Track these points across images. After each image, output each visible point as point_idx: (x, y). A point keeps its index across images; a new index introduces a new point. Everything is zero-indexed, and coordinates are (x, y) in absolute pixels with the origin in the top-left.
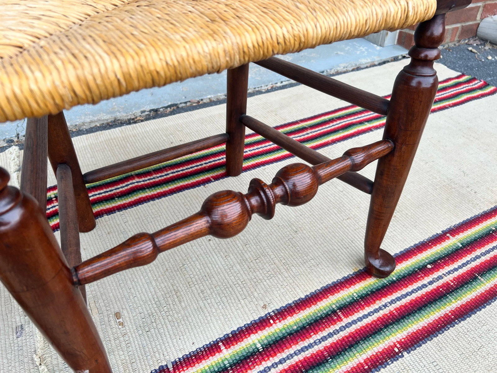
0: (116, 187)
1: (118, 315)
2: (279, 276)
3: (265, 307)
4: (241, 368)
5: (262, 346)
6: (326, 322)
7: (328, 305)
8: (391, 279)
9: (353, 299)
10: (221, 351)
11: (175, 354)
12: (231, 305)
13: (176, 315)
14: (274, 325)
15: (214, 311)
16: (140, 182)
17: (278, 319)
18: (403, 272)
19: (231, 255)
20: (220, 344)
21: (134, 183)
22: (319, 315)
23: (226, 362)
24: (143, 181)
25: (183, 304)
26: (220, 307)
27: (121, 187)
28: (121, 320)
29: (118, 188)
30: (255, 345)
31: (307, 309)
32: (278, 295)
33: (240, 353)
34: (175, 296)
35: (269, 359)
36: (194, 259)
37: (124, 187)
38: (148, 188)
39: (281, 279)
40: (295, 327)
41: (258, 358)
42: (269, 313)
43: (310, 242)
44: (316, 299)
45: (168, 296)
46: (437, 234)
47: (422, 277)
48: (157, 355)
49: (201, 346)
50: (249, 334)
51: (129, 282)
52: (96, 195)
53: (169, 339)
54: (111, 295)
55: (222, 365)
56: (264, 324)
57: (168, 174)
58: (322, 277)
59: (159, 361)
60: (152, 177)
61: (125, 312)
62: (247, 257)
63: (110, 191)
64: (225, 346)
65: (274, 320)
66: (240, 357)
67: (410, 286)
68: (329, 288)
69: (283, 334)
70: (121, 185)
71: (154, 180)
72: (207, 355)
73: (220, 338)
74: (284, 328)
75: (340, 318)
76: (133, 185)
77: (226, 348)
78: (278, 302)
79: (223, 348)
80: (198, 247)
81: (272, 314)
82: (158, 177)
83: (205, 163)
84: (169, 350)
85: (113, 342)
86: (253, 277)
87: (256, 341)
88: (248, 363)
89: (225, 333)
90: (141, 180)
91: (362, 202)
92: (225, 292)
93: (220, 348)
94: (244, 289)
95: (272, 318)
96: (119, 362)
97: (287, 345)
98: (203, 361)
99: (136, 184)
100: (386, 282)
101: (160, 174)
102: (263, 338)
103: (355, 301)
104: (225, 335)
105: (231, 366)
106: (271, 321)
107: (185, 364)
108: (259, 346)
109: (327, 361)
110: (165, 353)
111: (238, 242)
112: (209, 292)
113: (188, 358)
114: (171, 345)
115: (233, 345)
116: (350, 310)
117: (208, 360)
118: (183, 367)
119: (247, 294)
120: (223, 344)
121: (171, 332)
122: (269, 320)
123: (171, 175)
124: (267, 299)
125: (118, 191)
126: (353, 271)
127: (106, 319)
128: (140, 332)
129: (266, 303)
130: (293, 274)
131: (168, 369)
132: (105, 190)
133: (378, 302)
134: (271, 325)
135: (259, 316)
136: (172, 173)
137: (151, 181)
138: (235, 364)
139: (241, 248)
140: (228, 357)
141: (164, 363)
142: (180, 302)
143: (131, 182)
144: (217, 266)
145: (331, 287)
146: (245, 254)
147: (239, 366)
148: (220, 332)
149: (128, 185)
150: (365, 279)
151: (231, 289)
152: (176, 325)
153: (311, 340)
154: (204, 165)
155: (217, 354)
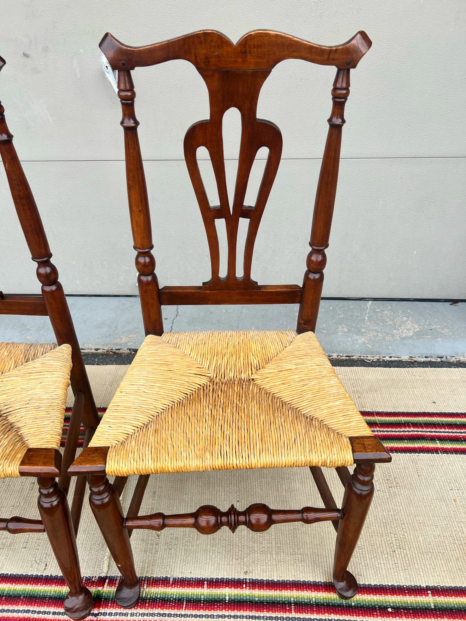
2: (269, 555)
3: (246, 573)
4: (209, 606)
5: (229, 599)
6: (280, 607)
7: (289, 596)
8: (350, 603)
9: (310, 602)
10: (204, 587)
11: (178, 574)
12: (226, 559)
13: (190, 547)
14: (244, 589)
15: (214, 557)
17: (249, 586)
18: (364, 603)
20: (206, 583)
22: (278, 599)
23: (202, 597)
26: (219, 557)
30: (225, 596)
31: (273, 590)
32: (259, 569)
33: (213, 595)
35: (228, 610)
39: (269, 558)
40: (257, 599)
41: (222, 605)
42: (246, 579)
43: (308, 539)
44: (283, 587)
46: (420, 586)
47: (377, 615)
48: (168, 568)
49: (194, 577)
50: (226, 586)
53: (179, 562)
55: (199, 597)
56: (239, 585)
58: (298, 572)
59: (167, 573)
64: (207, 586)
65: (246, 586)
66: (212, 598)
67: (361, 617)
68: (298, 584)
69: (247, 599)
72: (195, 585)
73: (207, 579)
74: (249, 595)
75: (291, 610)
77: (207, 587)
78: (257, 574)
79: (205, 586)
81: (248, 581)
84: (176, 569)
87: (227, 594)
88: (214, 605)
89: (212, 577)
91: (374, 523)
92: (227, 547)
93: (204, 586)
94: (240, 552)
95: (246, 583)
97: (245, 608)
98: (190, 588)
100: (344, 603)
102: (233, 594)
103: (311, 604)
104: (212, 578)
105: (204, 601)
106: (244, 586)
107: (180, 583)
108: (227, 598)
110: (173, 570)
112: (217, 541)
113: (183, 581)
114: (178, 567)
115: (213, 588)
116: (302, 609)
117: (193, 589)
118: (178, 585)
119: (240, 557)
120: (207, 583)
121: (182, 558)
122: (243, 584)
124: (251, 569)
126: (325, 580)
128: (166, 547)
129: (248, 570)
130: (279, 558)
131: (169, 580)
133: (327, 614)
134: (243, 588)
135: (239, 577)
138: (207, 601)
140: (205, 594)
141: (169, 576)
145: (300, 584)
147: (209, 604)
148: (209, 575)
150: (330, 592)
151: (232, 547)
152: (187, 554)
153: (262, 614)
155: (200, 588)
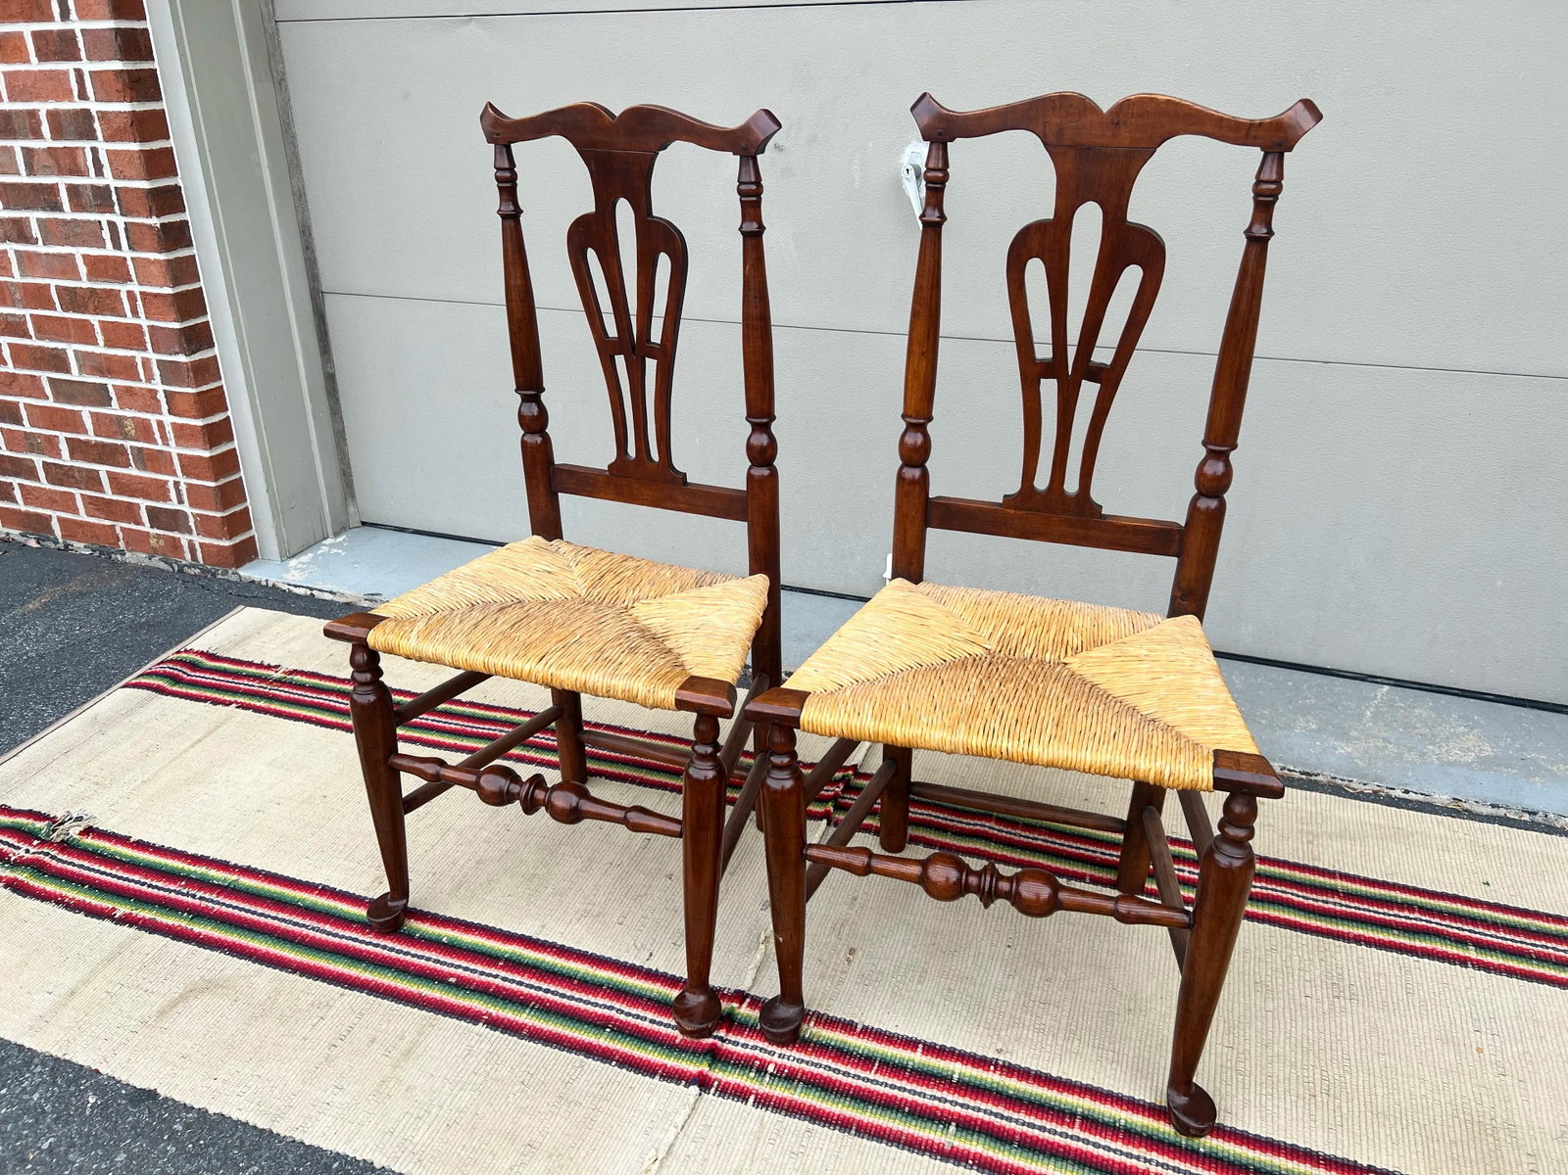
0: (961, 819)
1: (852, 951)
2: (1050, 1038)
3: (999, 1051)
4: (919, 1079)
5: (959, 1079)
6: (1053, 1115)
7: (1075, 1104)
8: (1186, 1143)
9: (1115, 1122)
10: (915, 1051)
11: (873, 1021)
12: (967, 1023)
13: (903, 991)
14: (991, 1073)
15: (944, 1015)
16: (994, 829)
18: (1226, 1155)
19: (1017, 978)
20: (921, 1046)
21: (985, 826)
22: (1053, 1103)
23: (911, 1064)
24: (999, 830)
25: (919, 986)
26: (953, 1017)
27: (966, 824)
28: (851, 957)
29: (962, 823)
30: (953, 1072)
31: (1046, 1088)
32: (1026, 1052)
33: (931, 1067)
34: (918, 974)
35: (954, 1093)
36: (971, 953)
37: (970, 824)
38: (996, 843)
39: (1049, 1042)
40: (1012, 1092)
41: (944, 1085)
42: (997, 1060)
43: (1134, 1033)
44: (1067, 1088)
45: (912, 968)
48: (857, 1010)
49: (901, 1034)
50: (957, 1060)
51: (887, 929)
52: (931, 816)
53: (878, 1006)
54: (861, 929)
55: (905, 1063)
56: (982, 1064)
57: (1037, 839)
58: (1102, 1076)
59: (854, 1016)
60: (1013, 832)
61: (860, 953)
62: (1034, 993)
63: (951, 820)
64: (923, 1051)
65: (996, 1069)
66: (928, 1070)
68: (1097, 1092)
69: (992, 1087)
70: (969, 821)
71: (1013, 836)
72: (900, 1045)
73: (925, 1042)
74: (998, 1083)
75: (1074, 1125)
76: (982, 828)
77: (923, 1053)
78: (1020, 1058)
79: (920, 1050)
80: (989, 945)
81: (1000, 1063)
82: (1021, 836)
83: (1102, 853)
84: (870, 1013)
85: (830, 970)
86: (1018, 1016)
87: (957, 1072)
88: (930, 1080)
89: (935, 1041)
90: (997, 827)
92: (972, 1007)
93: (917, 1049)
94: (995, 1020)
95: (996, 1065)
96: (822, 990)
97: (985, 1098)
98: (892, 1047)
99: (987, 829)
100: (1181, 1141)
101: (1027, 834)
102: (968, 1074)
103: (1115, 1127)
104: (933, 1043)
105: (912, 1070)
106: (992, 1068)
107: (875, 1036)
108: (956, 1077)
109: (1011, 1144)
110: (865, 1015)
111: (1040, 971)
112: (956, 993)
113: (881, 1033)
114: (876, 1012)
115: (932, 1056)
116: (1096, 1129)
117: (896, 1049)
118: (869, 1037)
119: (993, 1027)
120: (924, 1048)
121: (886, 1001)
122: (991, 1065)
123: (1040, 842)
124: (1010, 1047)
125: (960, 825)
126: (1153, 1101)
127: (840, 947)
128: (859, 981)
129: (1004, 1049)
130: (1069, 1046)
131: (856, 1027)
132: (946, 816)
134: (988, 1070)
135: (985, 1054)
136: (1044, 841)
137: (1008, 836)
138: (917, 1071)
139: (1037, 980)
140: (917, 1061)
141: (856, 1021)
142: (919, 982)
143: (983, 822)
144: (989, 978)
145: (1102, 1093)
146: (1035, 989)
147: (920, 1076)
148: (930, 1038)
149: (977, 825)
150: (1158, 1120)
151: (981, 1009)
152: (896, 1000)
153: (1015, 1115)
154: (1098, 855)
155: (909, 1051)
